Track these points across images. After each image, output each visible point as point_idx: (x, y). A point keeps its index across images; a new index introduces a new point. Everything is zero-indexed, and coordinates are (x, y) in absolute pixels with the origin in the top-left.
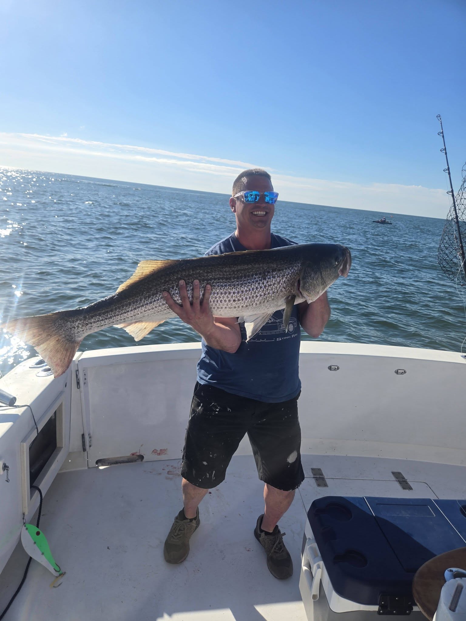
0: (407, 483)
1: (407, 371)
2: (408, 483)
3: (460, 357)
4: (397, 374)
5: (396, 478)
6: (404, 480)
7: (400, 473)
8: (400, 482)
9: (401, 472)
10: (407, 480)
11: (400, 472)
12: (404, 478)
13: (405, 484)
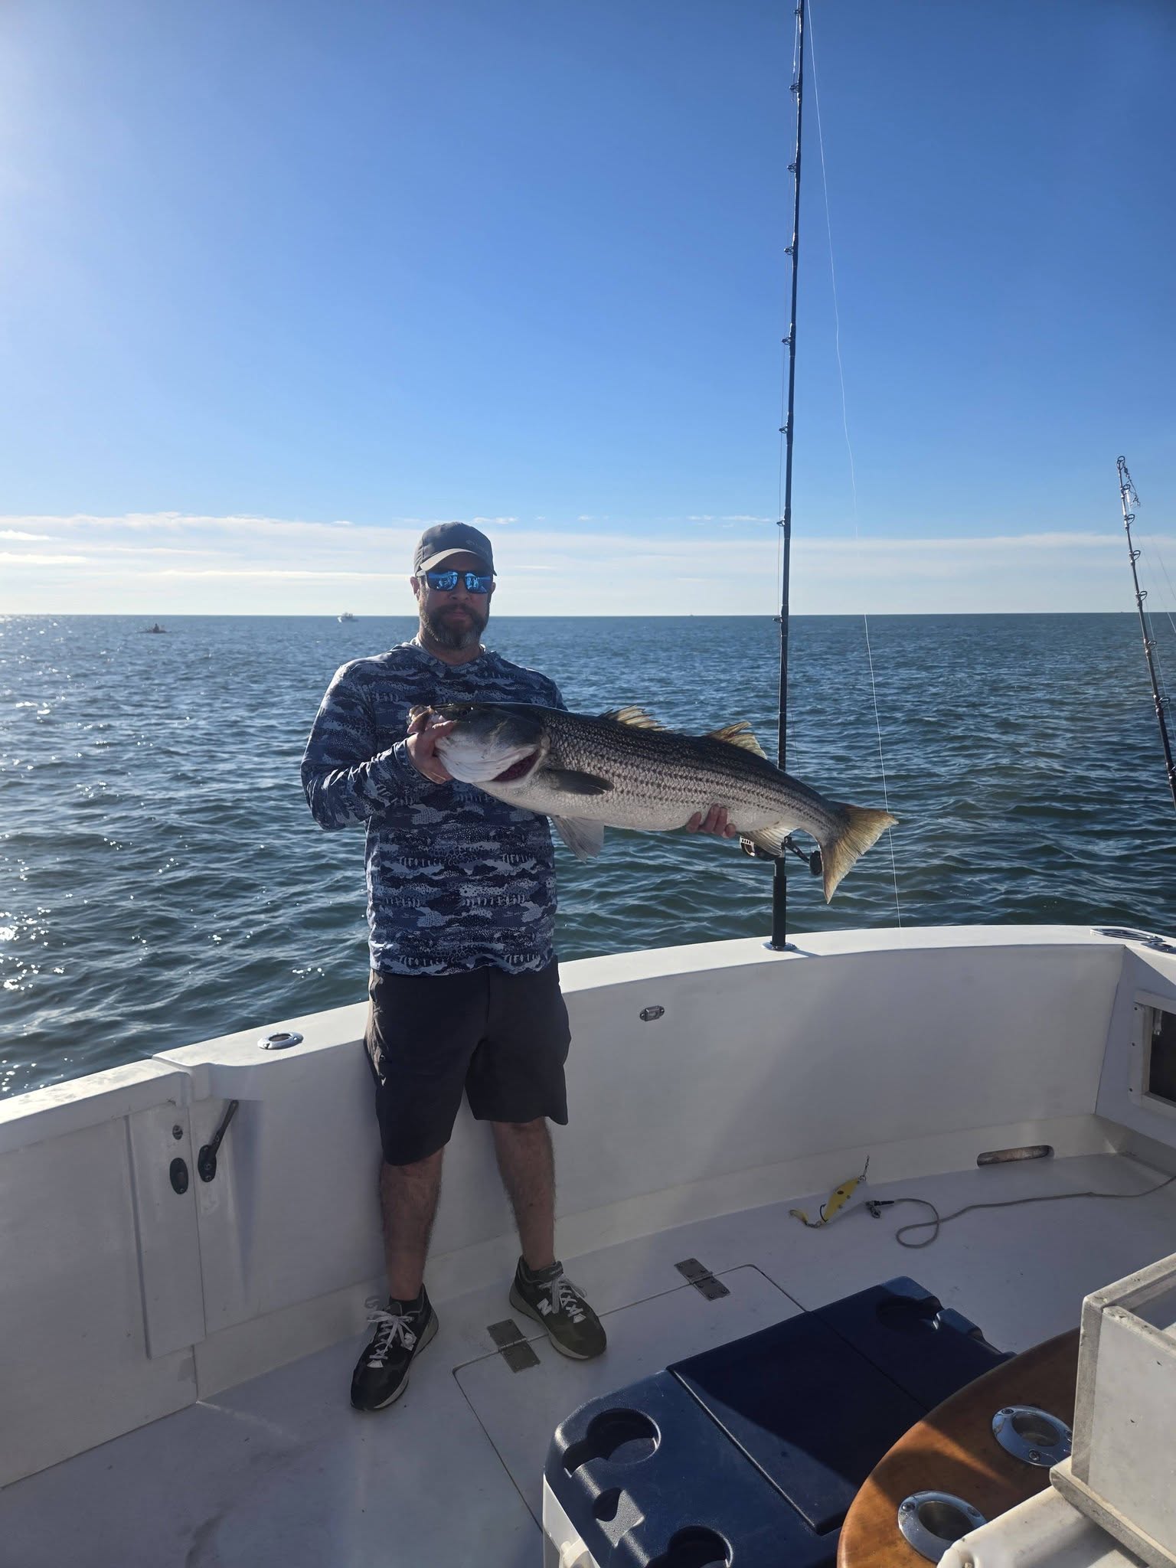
0: (714, 1281)
1: (664, 1007)
2: (717, 1281)
3: (764, 947)
4: (646, 1020)
5: (689, 1276)
6: (705, 1276)
7: (693, 1262)
8: (699, 1285)
9: (695, 1257)
10: (712, 1273)
11: (692, 1259)
12: (704, 1271)
13: (710, 1287)
